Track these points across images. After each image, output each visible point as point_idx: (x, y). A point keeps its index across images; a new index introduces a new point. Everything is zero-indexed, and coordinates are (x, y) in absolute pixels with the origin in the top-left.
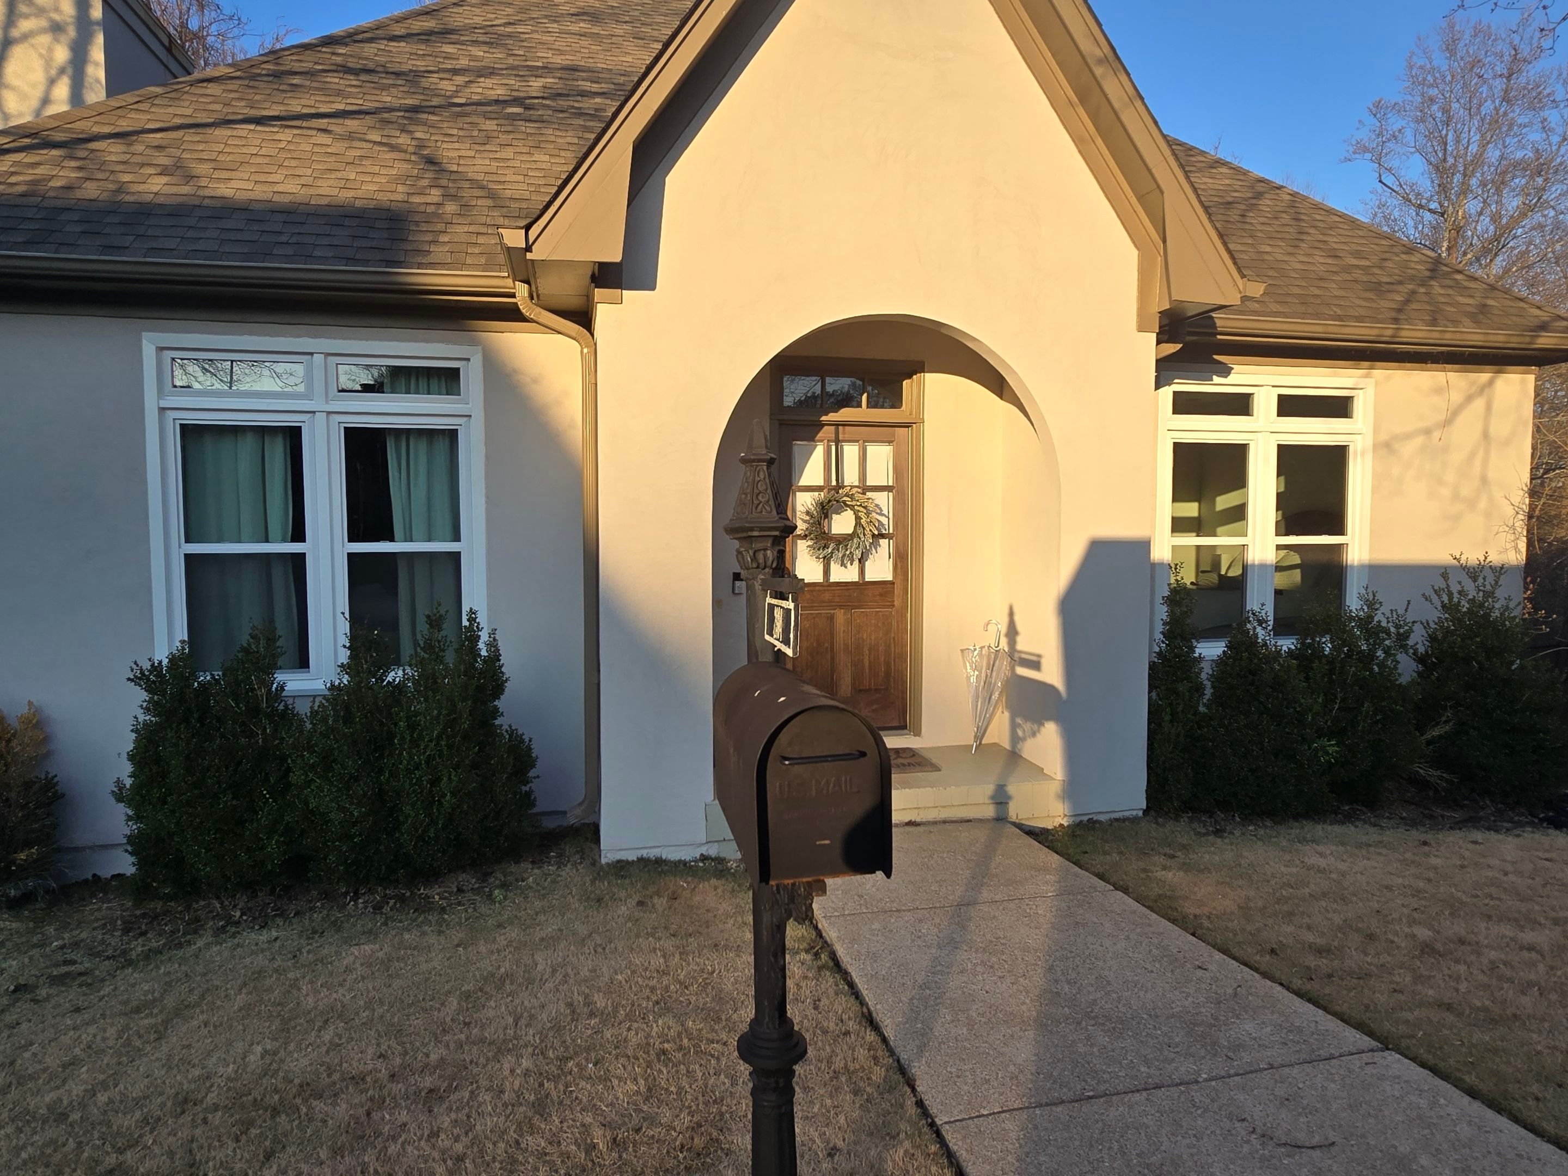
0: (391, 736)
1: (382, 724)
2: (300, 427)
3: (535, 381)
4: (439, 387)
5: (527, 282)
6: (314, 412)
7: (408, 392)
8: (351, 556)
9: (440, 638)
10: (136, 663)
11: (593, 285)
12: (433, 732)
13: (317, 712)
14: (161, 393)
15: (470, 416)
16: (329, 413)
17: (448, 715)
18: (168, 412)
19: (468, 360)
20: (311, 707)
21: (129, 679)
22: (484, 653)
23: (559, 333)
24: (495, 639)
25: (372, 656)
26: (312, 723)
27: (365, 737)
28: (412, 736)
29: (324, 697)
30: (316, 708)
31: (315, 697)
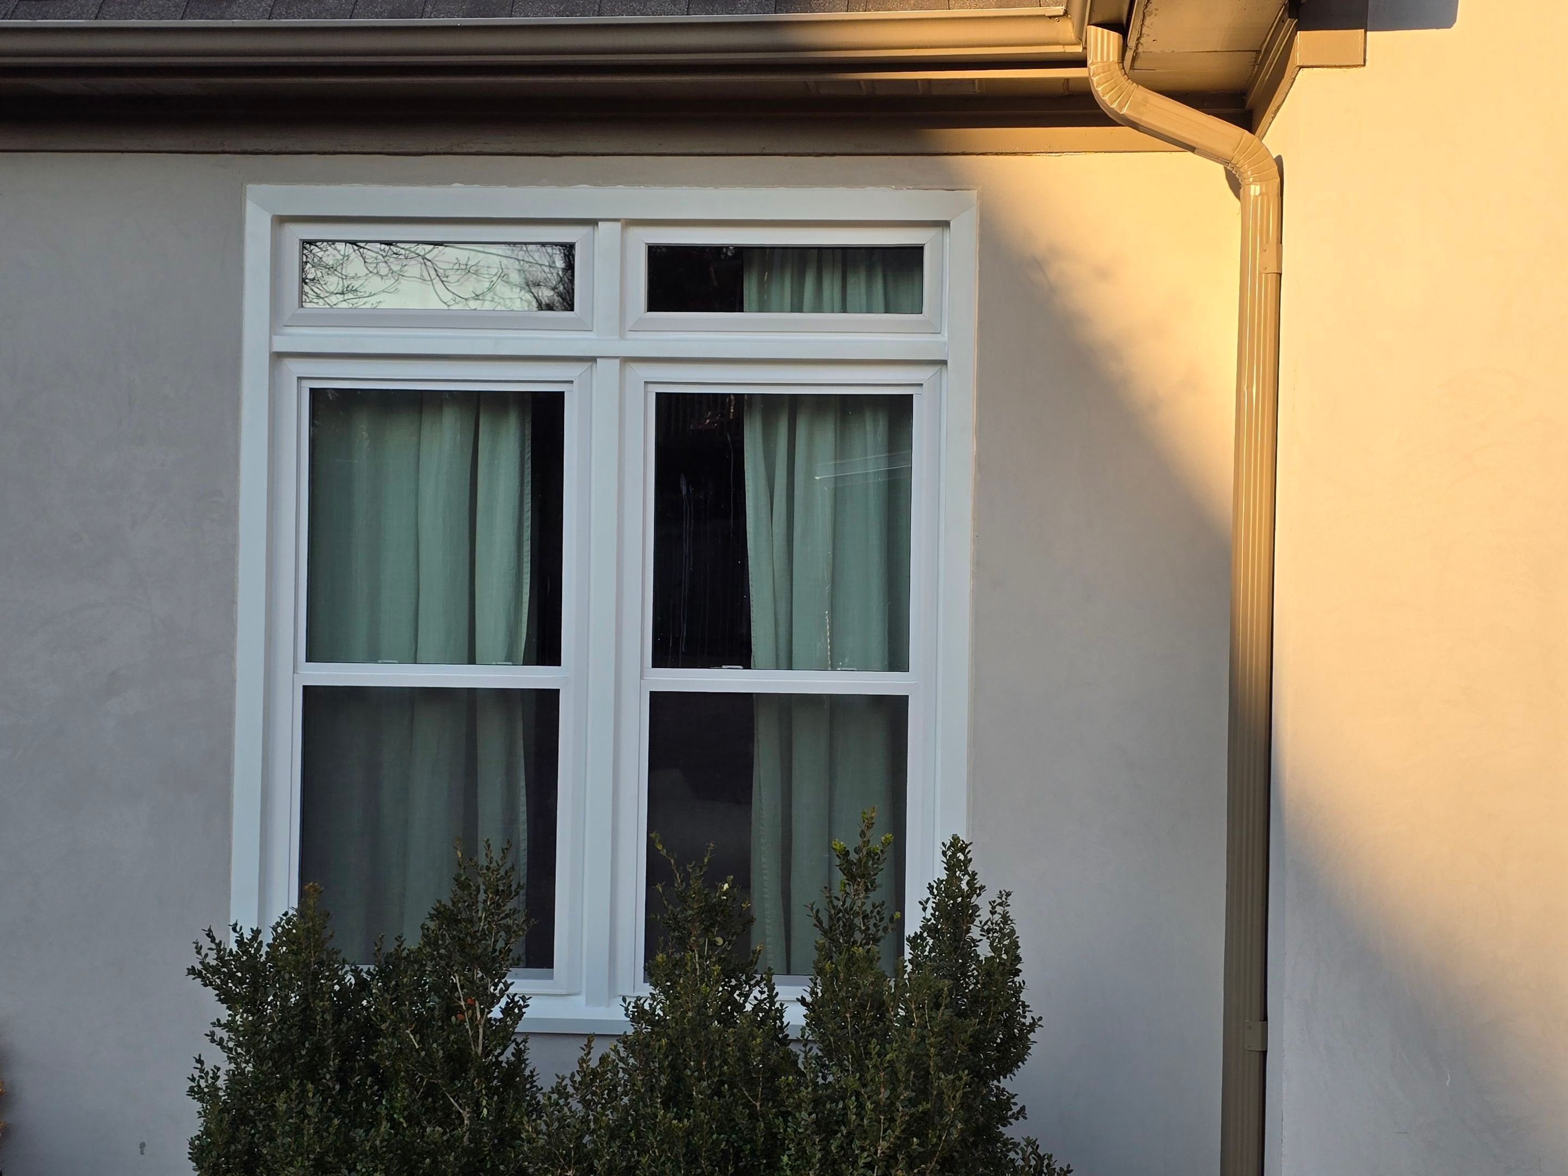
0: (774, 1145)
1: (753, 1116)
2: (561, 395)
3: (1103, 273)
4: (869, 293)
5: (1120, 27)
6: (593, 359)
7: (797, 307)
8: (659, 700)
9: (868, 908)
10: (210, 935)
11: (1291, 23)
12: (874, 1144)
13: (594, 1073)
14: (276, 320)
15: (944, 363)
16: (626, 360)
17: (912, 1102)
18: (290, 364)
19: (945, 224)
20: (582, 1061)
21: (192, 971)
22: (984, 950)
23: (1192, 149)
24: (1005, 918)
25: (713, 944)
26: (583, 1101)
27: (716, 1143)
28: (825, 1150)
29: (623, 1039)
30: (594, 1063)
31: (591, 1037)
